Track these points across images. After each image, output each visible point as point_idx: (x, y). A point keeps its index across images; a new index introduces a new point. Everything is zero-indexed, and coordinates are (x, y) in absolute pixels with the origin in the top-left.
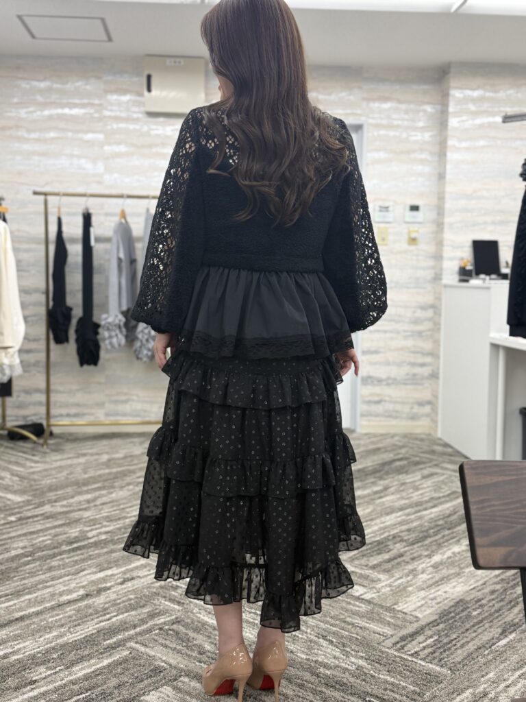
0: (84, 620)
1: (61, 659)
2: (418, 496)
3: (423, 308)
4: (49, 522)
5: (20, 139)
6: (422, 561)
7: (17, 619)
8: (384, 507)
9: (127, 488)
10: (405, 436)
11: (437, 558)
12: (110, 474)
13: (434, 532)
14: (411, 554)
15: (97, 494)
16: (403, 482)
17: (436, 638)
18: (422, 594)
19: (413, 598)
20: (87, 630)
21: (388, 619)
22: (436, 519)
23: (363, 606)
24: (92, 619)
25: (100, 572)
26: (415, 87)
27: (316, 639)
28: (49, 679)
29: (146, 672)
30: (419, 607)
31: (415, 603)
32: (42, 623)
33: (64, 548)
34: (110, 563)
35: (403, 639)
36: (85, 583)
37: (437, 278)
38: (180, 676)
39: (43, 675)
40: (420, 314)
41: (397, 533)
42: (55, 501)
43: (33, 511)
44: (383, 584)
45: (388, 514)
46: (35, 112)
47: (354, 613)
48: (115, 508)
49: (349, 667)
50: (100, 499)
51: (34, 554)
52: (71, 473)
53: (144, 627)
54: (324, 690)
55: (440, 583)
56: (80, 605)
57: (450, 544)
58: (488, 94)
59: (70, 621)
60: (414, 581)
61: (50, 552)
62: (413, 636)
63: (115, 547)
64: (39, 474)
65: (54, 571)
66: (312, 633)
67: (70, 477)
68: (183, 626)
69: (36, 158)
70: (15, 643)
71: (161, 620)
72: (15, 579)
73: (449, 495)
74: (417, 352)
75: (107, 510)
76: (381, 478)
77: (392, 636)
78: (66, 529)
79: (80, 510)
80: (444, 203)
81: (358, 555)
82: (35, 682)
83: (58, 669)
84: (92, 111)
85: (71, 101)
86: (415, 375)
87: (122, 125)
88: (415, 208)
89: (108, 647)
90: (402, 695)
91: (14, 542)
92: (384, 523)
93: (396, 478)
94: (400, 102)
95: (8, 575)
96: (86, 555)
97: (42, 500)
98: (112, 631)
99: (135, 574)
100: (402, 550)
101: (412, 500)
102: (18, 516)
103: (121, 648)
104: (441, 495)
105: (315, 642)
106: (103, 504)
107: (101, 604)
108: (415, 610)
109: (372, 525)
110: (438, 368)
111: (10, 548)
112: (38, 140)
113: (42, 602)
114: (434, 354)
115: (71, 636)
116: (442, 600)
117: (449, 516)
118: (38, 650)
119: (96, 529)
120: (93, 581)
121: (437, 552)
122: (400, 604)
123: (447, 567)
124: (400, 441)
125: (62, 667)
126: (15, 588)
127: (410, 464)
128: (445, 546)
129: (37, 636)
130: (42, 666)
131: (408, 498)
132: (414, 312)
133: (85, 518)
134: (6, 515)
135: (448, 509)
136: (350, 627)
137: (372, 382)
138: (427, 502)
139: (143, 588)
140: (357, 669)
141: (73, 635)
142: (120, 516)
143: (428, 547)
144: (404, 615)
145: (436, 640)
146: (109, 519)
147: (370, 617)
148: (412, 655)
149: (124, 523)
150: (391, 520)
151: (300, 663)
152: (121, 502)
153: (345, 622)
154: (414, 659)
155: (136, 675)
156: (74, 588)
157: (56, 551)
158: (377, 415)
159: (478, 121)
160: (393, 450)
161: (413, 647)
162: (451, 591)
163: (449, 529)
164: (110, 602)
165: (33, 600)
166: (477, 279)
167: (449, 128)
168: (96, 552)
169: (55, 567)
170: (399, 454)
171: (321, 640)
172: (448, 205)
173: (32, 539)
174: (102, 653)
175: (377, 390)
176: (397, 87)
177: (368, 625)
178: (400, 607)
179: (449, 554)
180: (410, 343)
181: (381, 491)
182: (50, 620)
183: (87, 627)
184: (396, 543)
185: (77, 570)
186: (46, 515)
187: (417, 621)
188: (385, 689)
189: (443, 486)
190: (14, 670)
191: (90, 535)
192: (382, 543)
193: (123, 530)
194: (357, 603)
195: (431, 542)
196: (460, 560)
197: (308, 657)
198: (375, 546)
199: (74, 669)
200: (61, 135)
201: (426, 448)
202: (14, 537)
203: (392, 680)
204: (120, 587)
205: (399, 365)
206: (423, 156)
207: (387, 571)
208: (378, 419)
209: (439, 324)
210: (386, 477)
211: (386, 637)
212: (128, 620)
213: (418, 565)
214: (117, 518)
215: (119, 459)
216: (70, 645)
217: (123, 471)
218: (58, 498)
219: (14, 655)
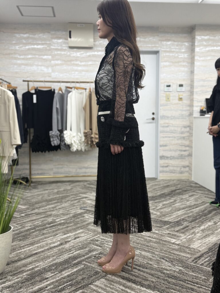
0: (62, 254)
1: (56, 269)
2: (189, 203)
3: (185, 127)
4: (39, 216)
5: (16, 59)
6: (197, 228)
7: (34, 254)
8: (176, 208)
9: (68, 202)
10: (178, 180)
11: (202, 227)
12: (59, 197)
13: (199, 217)
14: (192, 226)
15: (56, 205)
16: (182, 198)
17: (209, 258)
18: (200, 241)
19: (196, 243)
20: (64, 258)
21: (188, 251)
22: (198, 212)
23: (176, 246)
24: (66, 253)
25: (64, 235)
26: (181, 35)
27: (160, 259)
28: (53, 277)
29: (93, 273)
30: (199, 246)
31: (197, 245)
32: (45, 255)
33: (47, 226)
34: (67, 231)
35: (196, 259)
36: (59, 239)
37: (191, 114)
38: (107, 275)
39: (50, 275)
40: (183, 129)
41: (184, 218)
42: (39, 208)
43: (31, 212)
44: (183, 238)
45: (178, 211)
46: (22, 47)
47: (173, 249)
48: (65, 210)
49: (176, 270)
50: (57, 207)
51: (35, 228)
52: (43, 197)
53: (88, 256)
54: (168, 279)
55: (206, 237)
56: (59, 248)
57: (207, 222)
58: (211, 38)
59: (56, 254)
60: (195, 237)
61: (42, 228)
62: (200, 257)
63: (68, 225)
64: (30, 197)
65: (45, 235)
66: (158, 257)
67: (43, 198)
68: (104, 255)
69: (23, 66)
70: (36, 263)
71: (94, 253)
72: (30, 238)
73: (202, 203)
74: (183, 146)
75: (61, 211)
76: (172, 197)
77: (191, 258)
78: (47, 219)
79: (50, 211)
80: (193, 83)
81: (169, 227)
82: (47, 278)
83: (56, 273)
84: (46, 46)
85: (38, 42)
86: (182, 155)
87: (59, 52)
88: (181, 86)
89: (75, 264)
90: (200, 280)
91: (26, 224)
92: (177, 214)
93: (178, 197)
94: (174, 41)
95: (26, 237)
96: (57, 229)
97: (34, 207)
98: (75, 258)
99: (79, 235)
100: (187, 225)
101: (187, 205)
102: (25, 214)
103: (80, 264)
104: (199, 203)
105: (160, 261)
106: (59, 209)
107: (68, 247)
108: (198, 248)
109: (173, 215)
110: (192, 152)
111: (25, 226)
112: (23, 59)
113: (43, 247)
114: (190, 146)
115: (58, 260)
116: (208, 243)
117: (204, 211)
118: (46, 266)
119: (59, 218)
120: (62, 239)
121: (202, 225)
122: (191, 245)
123: (207, 231)
124: (176, 182)
125: (58, 272)
126: (31, 242)
127: (183, 191)
128: (205, 223)
129: (44, 260)
130: (49, 272)
131: (185, 205)
132: (181, 129)
133: (53, 214)
134: (20, 213)
135: (203, 208)
136: (173, 254)
137: (164, 158)
138: (193, 206)
139: (84, 241)
140: (179, 271)
141: (59, 260)
142: (68, 213)
143: (198, 223)
144: (194, 250)
145: (209, 259)
146: (63, 214)
147: (180, 250)
148: (201, 265)
149: (70, 216)
150: (180, 213)
151: (156, 269)
152: (67, 208)
153: (170, 253)
154: (202, 267)
155: (89, 274)
156: (55, 241)
157: (44, 227)
158: (166, 172)
159: (207, 49)
160: (174, 186)
161: (201, 261)
162: (211, 240)
163: (205, 216)
164: (71, 247)
165: (39, 246)
166: (208, 114)
167: (195, 52)
168: (61, 227)
169: (45, 233)
170: (178, 187)
171: (162, 260)
172: (196, 84)
173: (33, 223)
174: (73, 266)
175: (167, 161)
176: (173, 35)
177: (180, 254)
178: (192, 246)
179: (207, 226)
180: (180, 142)
181: (173, 202)
182: (48, 254)
183: (64, 256)
184: (184, 222)
185: (55, 234)
186: (37, 213)
187: (200, 252)
188: (193, 278)
189: (198, 200)
190: (37, 274)
191: (57, 220)
192: (179, 222)
193: (70, 219)
194: (174, 245)
195: (199, 221)
196: (212, 228)
197: (158, 266)
198: (176, 223)
199: (63, 273)
200: (34, 56)
201: (188, 185)
202: (25, 222)
203: (195, 274)
204: (74, 241)
205: (175, 151)
206: (184, 64)
207: (183, 233)
208: (167, 173)
209: (192, 133)
210: (174, 196)
211: (189, 258)
212: (80, 253)
213: (195, 230)
214: (66, 214)
215: (61, 191)
216: (59, 263)
217: (65, 196)
218: (40, 207)
219: (36, 268)
